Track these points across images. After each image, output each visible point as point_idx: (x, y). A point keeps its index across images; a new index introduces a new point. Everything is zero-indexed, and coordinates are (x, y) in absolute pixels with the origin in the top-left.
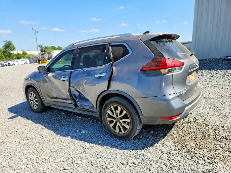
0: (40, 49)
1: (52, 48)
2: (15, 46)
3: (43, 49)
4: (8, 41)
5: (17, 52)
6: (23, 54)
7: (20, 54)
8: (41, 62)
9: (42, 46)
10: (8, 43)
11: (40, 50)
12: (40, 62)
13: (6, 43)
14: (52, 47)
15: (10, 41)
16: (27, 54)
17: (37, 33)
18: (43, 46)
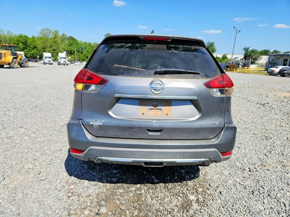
0: (244, 53)
1: (264, 52)
2: (216, 48)
3: (249, 54)
4: (211, 42)
5: (216, 56)
6: (223, 58)
7: (219, 58)
8: (229, 70)
9: (248, 49)
10: (210, 45)
11: (244, 55)
12: (227, 69)
13: (208, 44)
14: (264, 50)
15: (212, 42)
16: (227, 58)
17: (238, 33)
18: (250, 49)
